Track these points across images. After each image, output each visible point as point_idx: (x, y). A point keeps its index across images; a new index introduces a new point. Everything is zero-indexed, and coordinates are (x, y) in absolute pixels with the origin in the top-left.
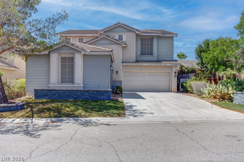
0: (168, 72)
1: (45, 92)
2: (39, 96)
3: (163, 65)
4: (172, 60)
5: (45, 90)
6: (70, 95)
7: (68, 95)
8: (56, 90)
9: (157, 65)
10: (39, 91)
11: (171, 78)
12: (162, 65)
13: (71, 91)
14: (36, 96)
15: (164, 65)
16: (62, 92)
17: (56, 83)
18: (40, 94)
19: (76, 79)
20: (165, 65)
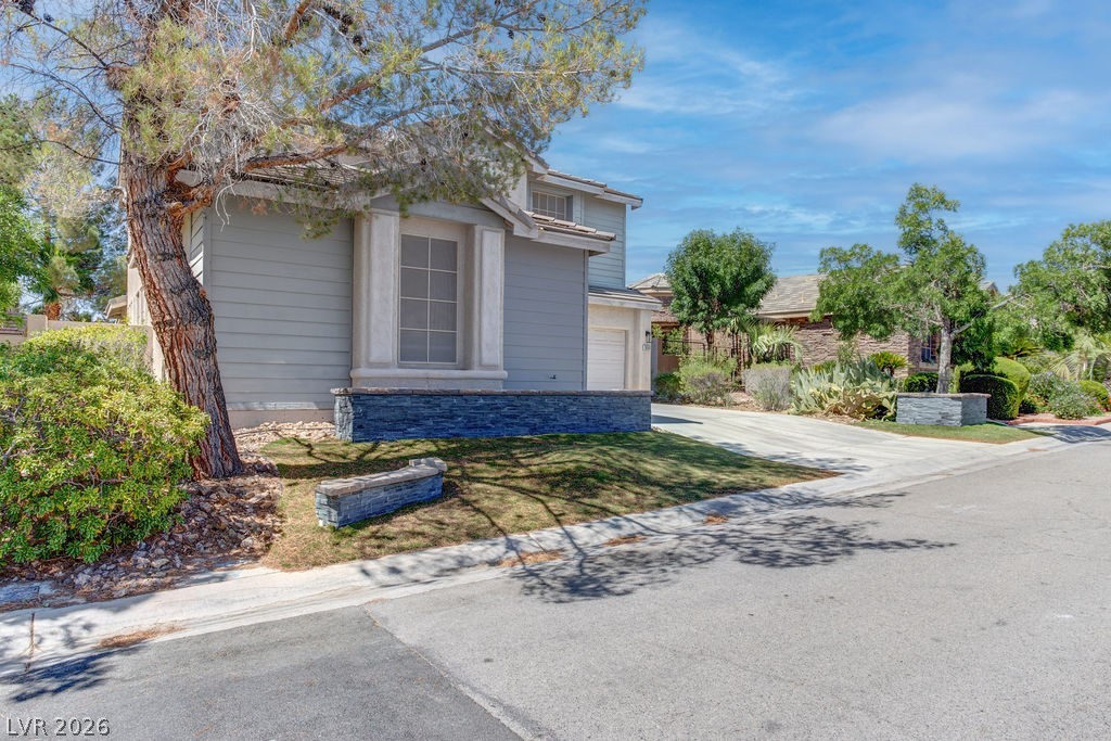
0: (620, 332)
1: (407, 403)
2: (380, 424)
3: (616, 303)
4: (620, 287)
5: (411, 394)
6: (514, 417)
7: (508, 416)
8: (459, 395)
9: (600, 303)
10: (378, 398)
11: (631, 353)
12: (614, 305)
13: (518, 396)
14: (360, 427)
15: (618, 305)
16: (482, 401)
17: (393, 360)
18: (382, 414)
19: (484, 347)
20: (622, 303)
